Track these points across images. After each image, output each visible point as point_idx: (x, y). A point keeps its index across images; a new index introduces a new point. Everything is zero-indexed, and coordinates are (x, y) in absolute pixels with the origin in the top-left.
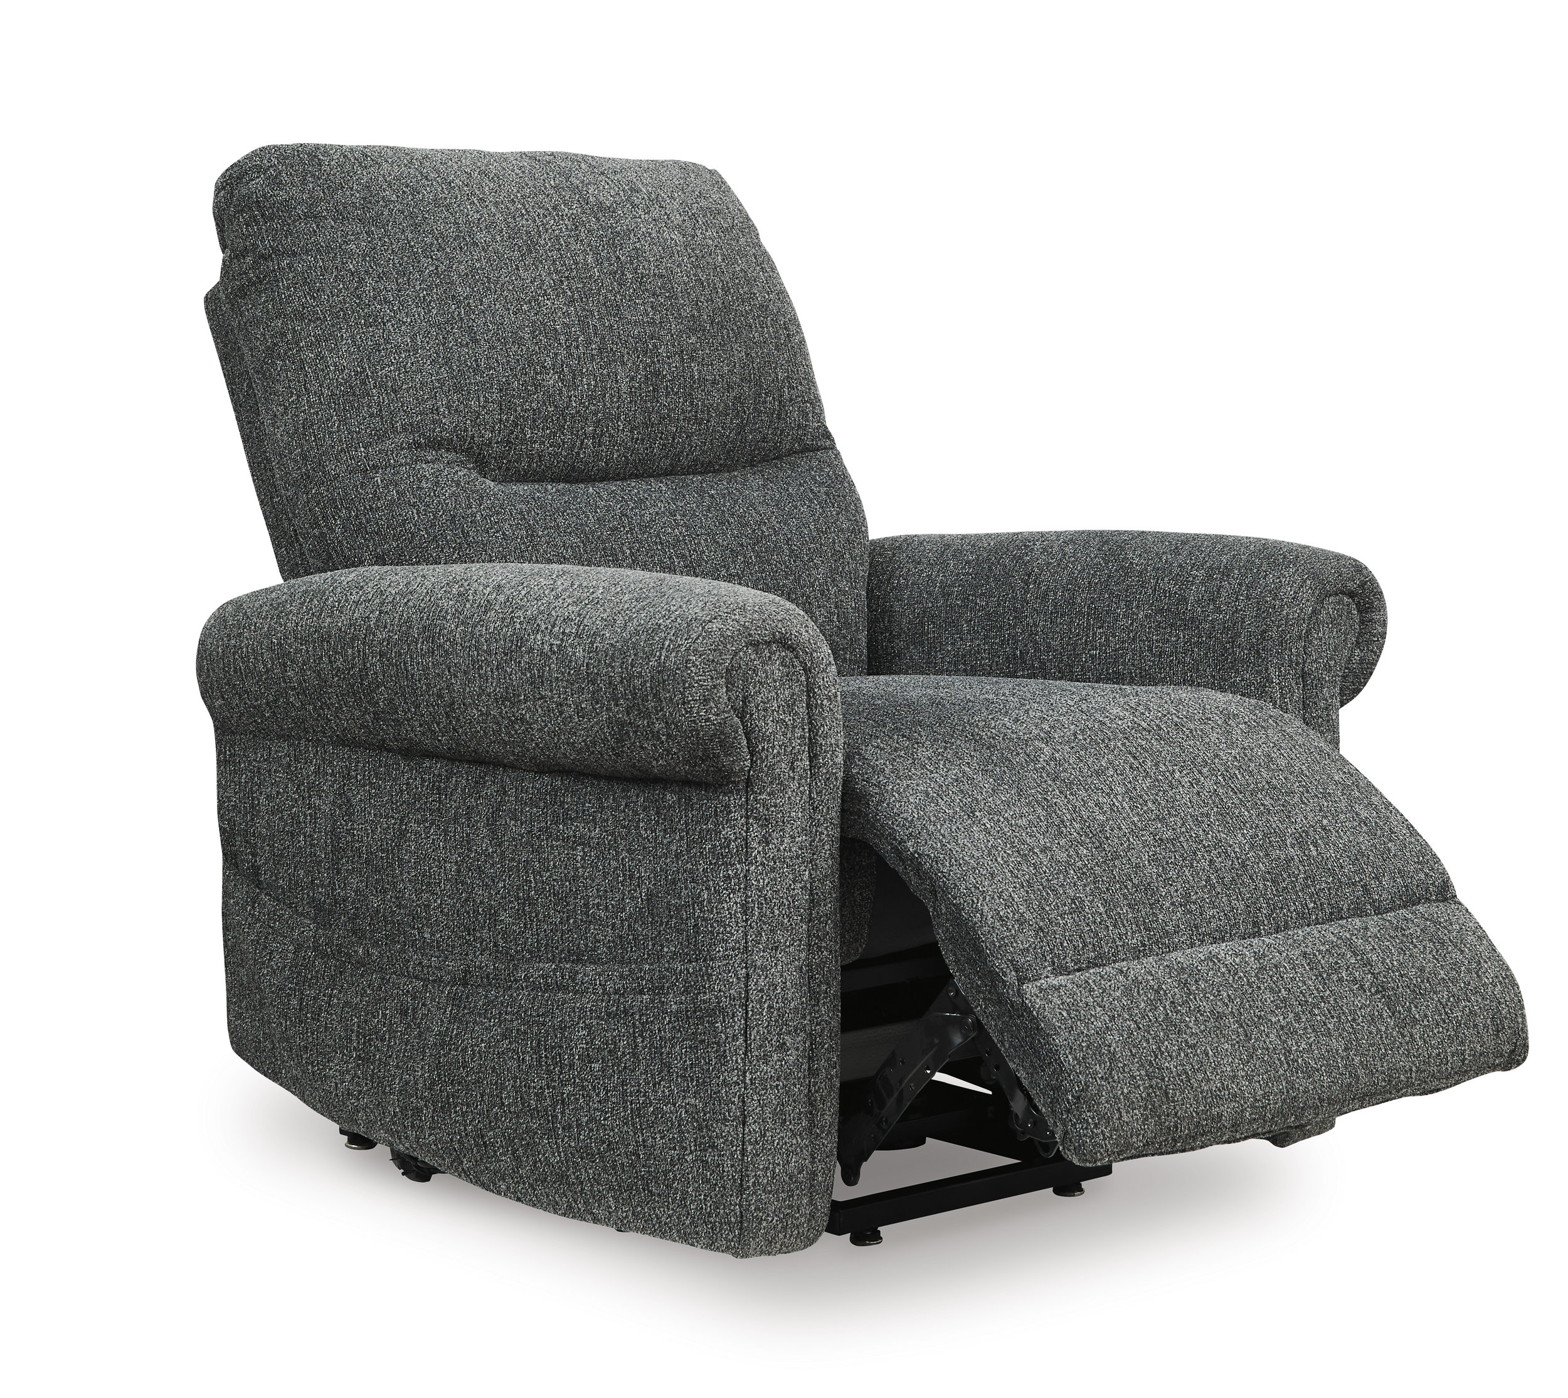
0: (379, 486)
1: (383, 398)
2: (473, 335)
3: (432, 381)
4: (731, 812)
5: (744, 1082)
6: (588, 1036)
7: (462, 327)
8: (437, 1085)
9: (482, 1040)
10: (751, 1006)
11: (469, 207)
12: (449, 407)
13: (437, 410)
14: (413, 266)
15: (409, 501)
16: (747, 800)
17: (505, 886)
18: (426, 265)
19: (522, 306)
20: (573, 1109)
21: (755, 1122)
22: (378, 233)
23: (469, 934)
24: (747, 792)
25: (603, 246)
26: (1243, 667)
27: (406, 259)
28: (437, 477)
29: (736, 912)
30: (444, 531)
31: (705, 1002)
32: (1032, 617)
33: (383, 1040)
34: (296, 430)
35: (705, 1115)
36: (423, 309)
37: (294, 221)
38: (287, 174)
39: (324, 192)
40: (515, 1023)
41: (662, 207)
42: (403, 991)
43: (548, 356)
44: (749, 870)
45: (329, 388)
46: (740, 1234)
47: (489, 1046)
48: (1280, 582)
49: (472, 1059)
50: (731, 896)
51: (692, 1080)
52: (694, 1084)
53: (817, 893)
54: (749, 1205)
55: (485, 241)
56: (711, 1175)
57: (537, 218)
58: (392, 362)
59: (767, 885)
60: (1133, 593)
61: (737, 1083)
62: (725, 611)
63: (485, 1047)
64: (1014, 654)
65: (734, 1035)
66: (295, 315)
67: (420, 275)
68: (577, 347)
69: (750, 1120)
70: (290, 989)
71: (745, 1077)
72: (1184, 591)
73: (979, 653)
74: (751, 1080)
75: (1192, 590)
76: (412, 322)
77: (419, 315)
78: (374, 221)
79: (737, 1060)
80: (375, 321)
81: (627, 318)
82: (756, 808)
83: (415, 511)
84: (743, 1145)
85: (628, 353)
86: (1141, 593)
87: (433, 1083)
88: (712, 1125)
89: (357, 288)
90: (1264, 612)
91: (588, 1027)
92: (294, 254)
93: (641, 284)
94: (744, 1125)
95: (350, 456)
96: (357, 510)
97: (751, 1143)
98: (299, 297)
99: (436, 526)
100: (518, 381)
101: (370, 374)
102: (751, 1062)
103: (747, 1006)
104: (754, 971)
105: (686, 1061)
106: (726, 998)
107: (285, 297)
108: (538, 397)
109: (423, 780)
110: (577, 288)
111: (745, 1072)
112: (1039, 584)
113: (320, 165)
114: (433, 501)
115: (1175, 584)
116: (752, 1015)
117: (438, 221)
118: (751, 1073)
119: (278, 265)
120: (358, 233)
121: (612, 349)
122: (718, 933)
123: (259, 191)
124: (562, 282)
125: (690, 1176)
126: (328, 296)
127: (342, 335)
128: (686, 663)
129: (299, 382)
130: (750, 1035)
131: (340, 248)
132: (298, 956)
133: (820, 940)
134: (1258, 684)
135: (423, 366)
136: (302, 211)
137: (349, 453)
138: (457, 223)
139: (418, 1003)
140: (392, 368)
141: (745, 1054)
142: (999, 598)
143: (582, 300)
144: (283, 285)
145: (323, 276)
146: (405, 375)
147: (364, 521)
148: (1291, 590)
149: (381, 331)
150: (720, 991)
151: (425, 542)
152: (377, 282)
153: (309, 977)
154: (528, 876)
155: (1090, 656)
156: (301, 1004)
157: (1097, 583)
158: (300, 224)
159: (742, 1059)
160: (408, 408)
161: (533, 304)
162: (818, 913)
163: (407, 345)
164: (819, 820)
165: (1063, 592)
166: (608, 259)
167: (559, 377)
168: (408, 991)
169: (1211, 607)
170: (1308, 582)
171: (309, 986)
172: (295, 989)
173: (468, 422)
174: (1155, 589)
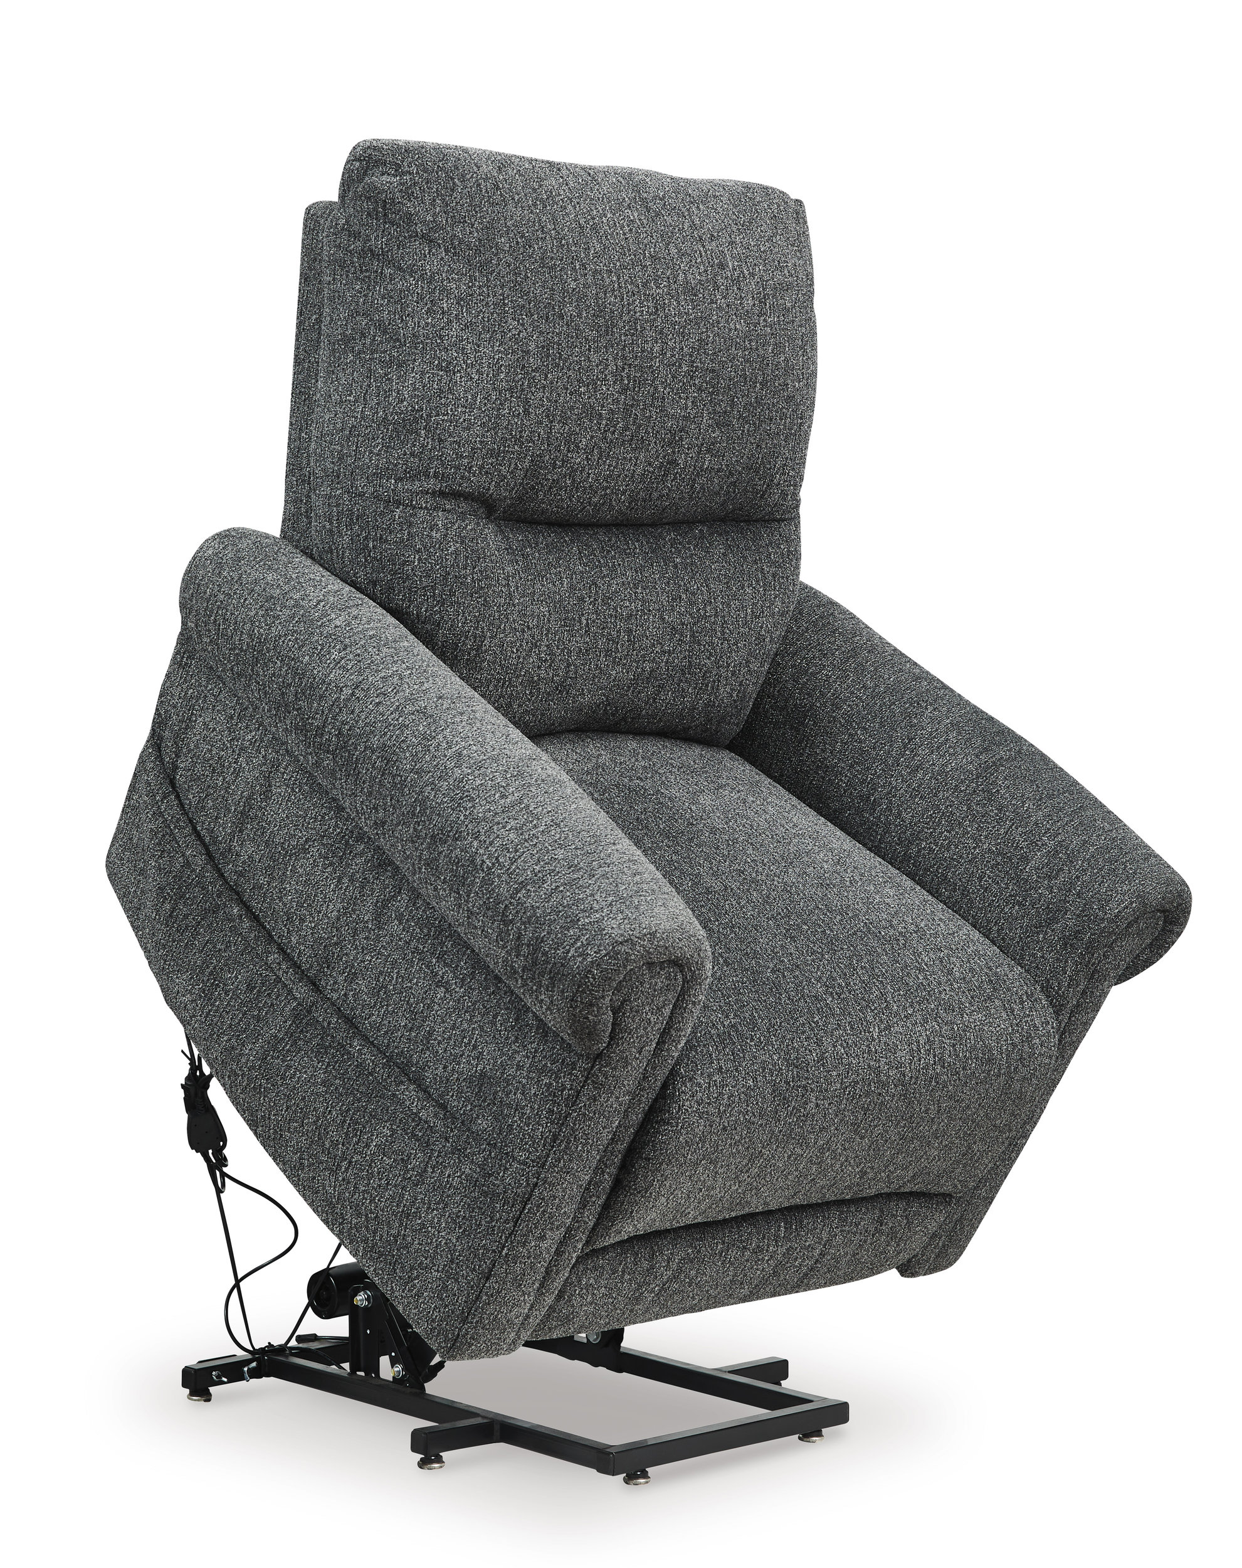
0: (394, 521)
1: (428, 443)
2: (527, 407)
3: (476, 442)
4: (575, 1069)
5: (500, 1252)
6: (389, 1136)
7: (520, 398)
8: (256, 1072)
9: (306, 1072)
10: (529, 1206)
11: (569, 272)
12: (481, 467)
13: (470, 468)
14: (499, 325)
15: (416, 545)
16: (593, 1067)
17: (370, 961)
18: (511, 327)
19: (580, 387)
20: (355, 1174)
21: (497, 1282)
22: (481, 281)
23: (328, 968)
24: (595, 1061)
25: (673, 335)
26: (1048, 948)
27: (495, 315)
28: (447, 530)
29: (547, 1137)
30: (435, 584)
31: (494, 1185)
32: (897, 780)
33: (227, 994)
34: (342, 430)
35: (459, 1255)
36: (493, 370)
37: (410, 236)
38: (420, 188)
39: (447, 221)
40: (337, 1081)
41: (740, 289)
42: (257, 971)
43: (584, 437)
44: (571, 1114)
45: (385, 411)
46: (451, 1348)
47: (309, 1081)
48: (1111, 895)
49: (291, 1078)
50: (549, 1125)
51: (460, 1227)
52: (460, 1231)
53: (619, 1136)
54: (467, 1334)
55: (571, 315)
56: (446, 1296)
57: (625, 296)
58: (448, 413)
59: (581, 1129)
60: (988, 823)
61: (494, 1251)
62: (638, 935)
63: (305, 1078)
64: (869, 797)
65: (507, 1219)
66: (380, 325)
67: (502, 336)
68: (613, 433)
69: (493, 1279)
70: (168, 894)
71: (503, 1249)
72: (1030, 852)
73: (840, 774)
74: (506, 1254)
75: (1037, 855)
76: (479, 380)
77: (487, 376)
78: (482, 266)
79: (501, 1237)
80: (447, 367)
81: (667, 411)
82: (597, 1075)
83: (417, 557)
84: (480, 1292)
85: (655, 443)
86: (994, 827)
87: (253, 1067)
88: (462, 1266)
89: (443, 329)
90: (1086, 916)
91: (393, 1132)
92: (400, 269)
93: (691, 378)
94: (487, 1280)
95: (380, 483)
96: (369, 532)
97: (486, 1294)
98: (389, 311)
99: (430, 577)
100: (550, 456)
101: (424, 415)
102: (512, 1242)
103: (526, 1204)
104: (543, 1184)
105: (460, 1211)
106: (513, 1192)
107: (378, 304)
108: (562, 471)
109: (337, 826)
110: (635, 377)
111: (504, 1247)
112: (915, 755)
113: (452, 190)
114: (436, 553)
115: (1025, 840)
116: (527, 1213)
117: (538, 282)
118: (508, 1250)
119: (382, 269)
120: (462, 274)
121: (642, 437)
122: (526, 1144)
123: (390, 193)
124: (623, 369)
125: (430, 1286)
126: (415, 324)
127: (414, 368)
128: (587, 973)
129: (361, 387)
130: (520, 1225)
131: (442, 282)
132: (184, 871)
133: (606, 1167)
134: (1054, 968)
135: (473, 425)
136: (422, 231)
137: (380, 479)
138: (553, 290)
139: (265, 990)
140: (446, 418)
141: (510, 1235)
142: (877, 742)
143: (634, 389)
144: (380, 291)
145: (418, 303)
146: (454, 428)
147: (371, 545)
148: (1117, 908)
149: (449, 378)
150: (509, 1184)
151: (415, 587)
152: (462, 330)
153: (187, 896)
154: (393, 972)
155: (929, 847)
156: (172, 912)
157: (962, 791)
158: (415, 240)
159: (506, 1237)
160: (446, 459)
161: (590, 387)
162: (613, 1148)
163: (467, 401)
164: (644, 1087)
165: (931, 778)
166: (673, 349)
167: (587, 457)
168: (261, 974)
169: (1046, 882)
170: (1134, 905)
171: (184, 903)
172: (172, 897)
173: (494, 483)
174: (1007, 832)
